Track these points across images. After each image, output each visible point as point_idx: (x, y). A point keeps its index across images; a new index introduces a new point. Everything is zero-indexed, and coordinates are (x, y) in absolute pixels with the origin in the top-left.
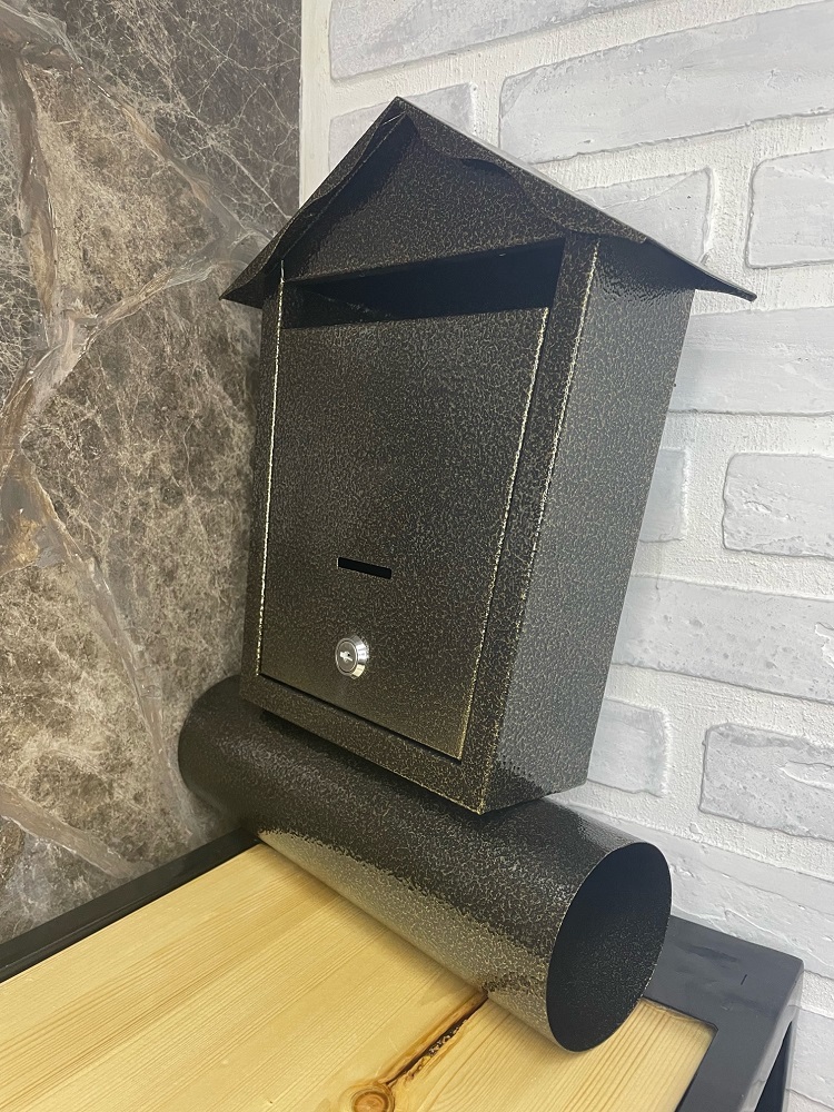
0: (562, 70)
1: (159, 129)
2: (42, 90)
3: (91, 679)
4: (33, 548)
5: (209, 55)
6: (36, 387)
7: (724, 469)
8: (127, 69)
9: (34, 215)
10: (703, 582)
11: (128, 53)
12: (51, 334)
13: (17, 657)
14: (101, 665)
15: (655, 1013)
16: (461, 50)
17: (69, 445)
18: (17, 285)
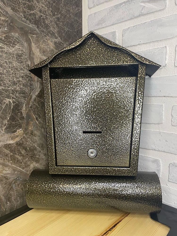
0: (135, 27)
1: (55, 44)
2: (33, 39)
3: (43, 152)
4: (32, 127)
5: (64, 29)
6: (32, 96)
7: (171, 109)
8: (48, 33)
9: (31, 63)
10: (167, 132)
11: (49, 30)
12: (35, 86)
13: (29, 148)
14: (45, 149)
15: (158, 224)
16: (114, 24)
17: (38, 107)
18: (29, 77)
